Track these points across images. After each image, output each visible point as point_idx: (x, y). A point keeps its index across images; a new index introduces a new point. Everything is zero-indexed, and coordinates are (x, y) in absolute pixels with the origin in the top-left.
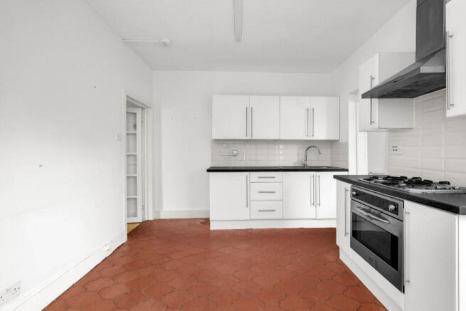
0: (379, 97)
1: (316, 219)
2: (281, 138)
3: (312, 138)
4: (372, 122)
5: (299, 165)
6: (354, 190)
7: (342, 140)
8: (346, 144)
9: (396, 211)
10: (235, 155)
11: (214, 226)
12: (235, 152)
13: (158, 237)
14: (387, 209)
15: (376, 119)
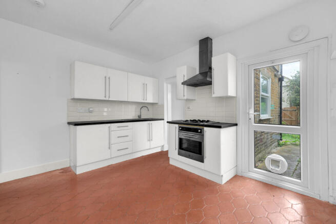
0: (187, 85)
1: (150, 149)
2: (129, 100)
3: (146, 102)
4: (184, 96)
5: (137, 118)
6: (180, 127)
7: (160, 103)
8: (163, 106)
9: (201, 132)
10: (91, 112)
11: (79, 171)
12: (91, 109)
13: (18, 198)
14: (198, 132)
15: (185, 94)
